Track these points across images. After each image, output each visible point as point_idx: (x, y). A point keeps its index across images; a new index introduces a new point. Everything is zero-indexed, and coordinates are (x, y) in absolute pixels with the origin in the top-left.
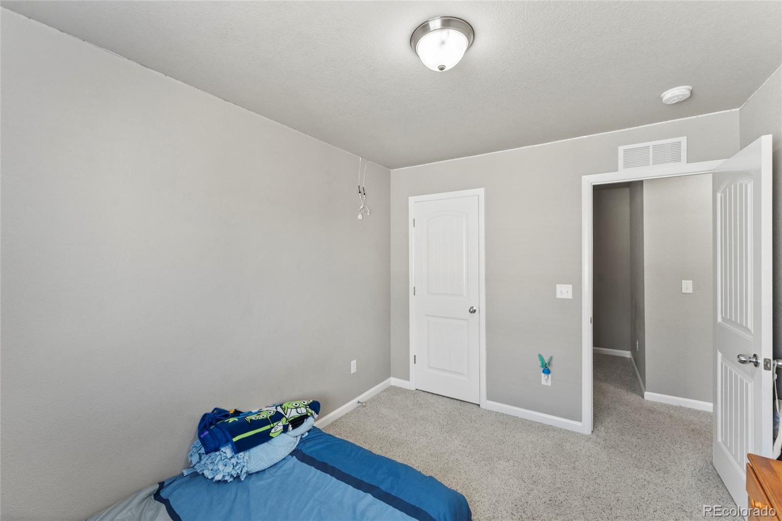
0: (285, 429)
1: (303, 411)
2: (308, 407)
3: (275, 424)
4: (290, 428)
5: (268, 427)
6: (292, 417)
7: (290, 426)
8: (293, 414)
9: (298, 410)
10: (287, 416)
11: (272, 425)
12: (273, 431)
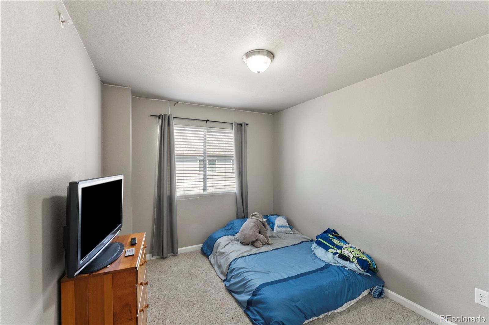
0: (335, 254)
1: (351, 256)
2: (356, 258)
3: (336, 249)
4: (337, 255)
5: (332, 247)
6: (344, 253)
7: (338, 254)
8: (346, 252)
9: (350, 253)
10: (343, 251)
11: (334, 248)
12: (331, 249)
